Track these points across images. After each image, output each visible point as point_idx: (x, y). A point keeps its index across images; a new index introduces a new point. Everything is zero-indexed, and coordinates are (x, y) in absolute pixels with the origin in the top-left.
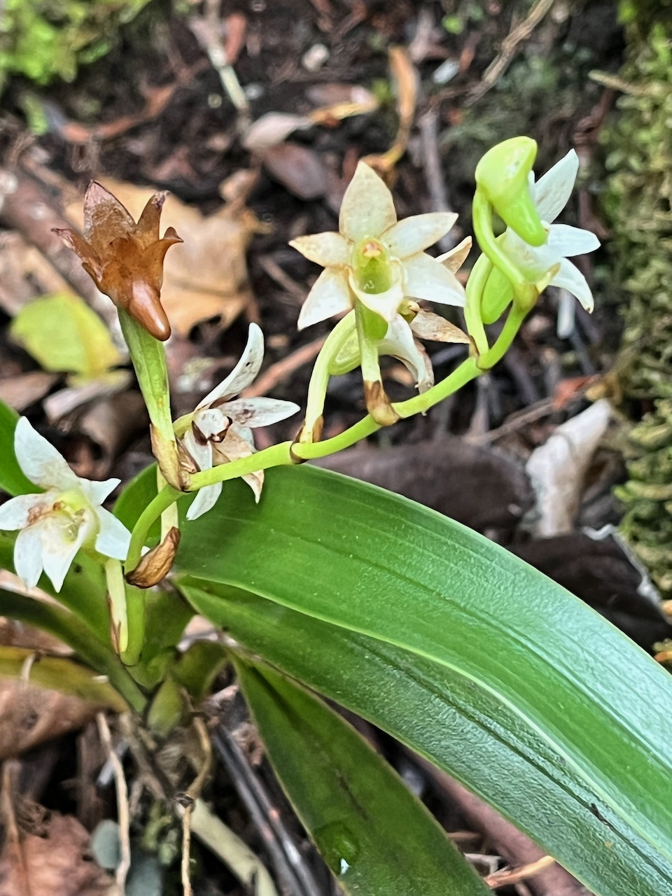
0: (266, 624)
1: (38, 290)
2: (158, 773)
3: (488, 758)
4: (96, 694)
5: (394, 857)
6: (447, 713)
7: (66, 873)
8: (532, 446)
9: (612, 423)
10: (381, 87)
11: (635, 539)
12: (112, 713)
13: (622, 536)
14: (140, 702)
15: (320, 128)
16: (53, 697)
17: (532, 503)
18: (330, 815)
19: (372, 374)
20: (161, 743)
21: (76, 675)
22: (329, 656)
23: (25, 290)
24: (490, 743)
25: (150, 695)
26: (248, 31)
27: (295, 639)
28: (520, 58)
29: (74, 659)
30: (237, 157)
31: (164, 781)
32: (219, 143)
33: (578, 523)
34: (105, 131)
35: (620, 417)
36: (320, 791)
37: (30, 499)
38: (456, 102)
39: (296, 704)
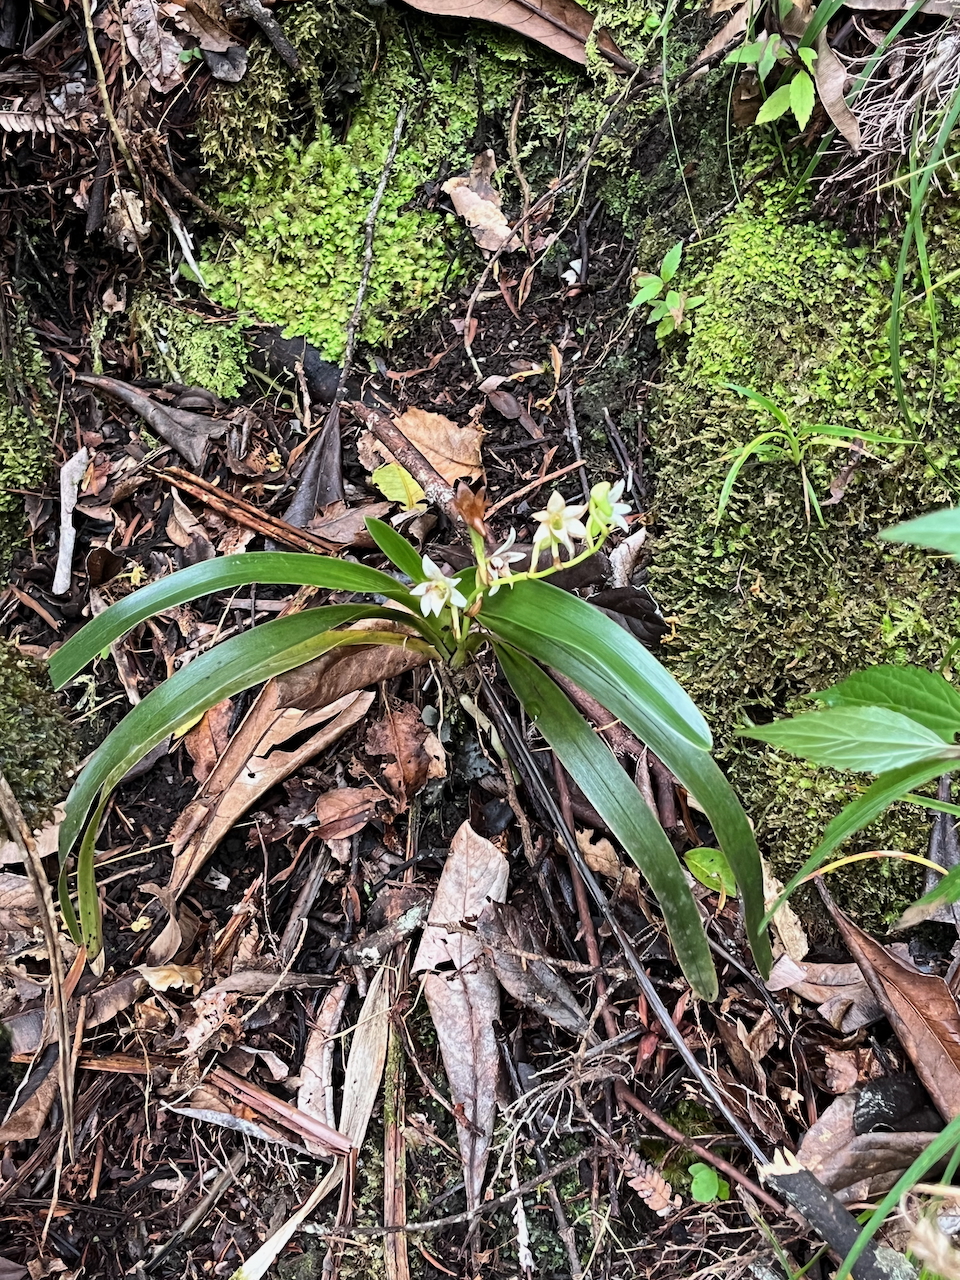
0: (508, 629)
1: (382, 461)
2: (452, 685)
3: (589, 678)
4: (429, 653)
5: (553, 714)
6: (576, 663)
7: (411, 726)
8: (614, 546)
9: (647, 538)
10: (545, 363)
11: (655, 589)
12: (435, 661)
13: (649, 588)
14: (448, 657)
15: (516, 382)
16: (410, 653)
17: (611, 573)
18: (530, 699)
19: (555, 553)
20: (455, 673)
21: (421, 645)
22: (532, 641)
23: (375, 461)
24: (590, 673)
25: (452, 654)
26: (479, 326)
27: (519, 635)
28: (612, 352)
29: (422, 639)
30: (475, 395)
31: (455, 689)
32: (467, 387)
33: (631, 582)
34: (407, 375)
35: (651, 536)
36: (526, 691)
37: (426, 584)
38: (581, 373)
39: (516, 658)
